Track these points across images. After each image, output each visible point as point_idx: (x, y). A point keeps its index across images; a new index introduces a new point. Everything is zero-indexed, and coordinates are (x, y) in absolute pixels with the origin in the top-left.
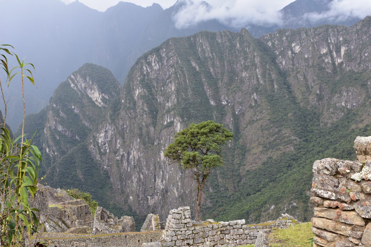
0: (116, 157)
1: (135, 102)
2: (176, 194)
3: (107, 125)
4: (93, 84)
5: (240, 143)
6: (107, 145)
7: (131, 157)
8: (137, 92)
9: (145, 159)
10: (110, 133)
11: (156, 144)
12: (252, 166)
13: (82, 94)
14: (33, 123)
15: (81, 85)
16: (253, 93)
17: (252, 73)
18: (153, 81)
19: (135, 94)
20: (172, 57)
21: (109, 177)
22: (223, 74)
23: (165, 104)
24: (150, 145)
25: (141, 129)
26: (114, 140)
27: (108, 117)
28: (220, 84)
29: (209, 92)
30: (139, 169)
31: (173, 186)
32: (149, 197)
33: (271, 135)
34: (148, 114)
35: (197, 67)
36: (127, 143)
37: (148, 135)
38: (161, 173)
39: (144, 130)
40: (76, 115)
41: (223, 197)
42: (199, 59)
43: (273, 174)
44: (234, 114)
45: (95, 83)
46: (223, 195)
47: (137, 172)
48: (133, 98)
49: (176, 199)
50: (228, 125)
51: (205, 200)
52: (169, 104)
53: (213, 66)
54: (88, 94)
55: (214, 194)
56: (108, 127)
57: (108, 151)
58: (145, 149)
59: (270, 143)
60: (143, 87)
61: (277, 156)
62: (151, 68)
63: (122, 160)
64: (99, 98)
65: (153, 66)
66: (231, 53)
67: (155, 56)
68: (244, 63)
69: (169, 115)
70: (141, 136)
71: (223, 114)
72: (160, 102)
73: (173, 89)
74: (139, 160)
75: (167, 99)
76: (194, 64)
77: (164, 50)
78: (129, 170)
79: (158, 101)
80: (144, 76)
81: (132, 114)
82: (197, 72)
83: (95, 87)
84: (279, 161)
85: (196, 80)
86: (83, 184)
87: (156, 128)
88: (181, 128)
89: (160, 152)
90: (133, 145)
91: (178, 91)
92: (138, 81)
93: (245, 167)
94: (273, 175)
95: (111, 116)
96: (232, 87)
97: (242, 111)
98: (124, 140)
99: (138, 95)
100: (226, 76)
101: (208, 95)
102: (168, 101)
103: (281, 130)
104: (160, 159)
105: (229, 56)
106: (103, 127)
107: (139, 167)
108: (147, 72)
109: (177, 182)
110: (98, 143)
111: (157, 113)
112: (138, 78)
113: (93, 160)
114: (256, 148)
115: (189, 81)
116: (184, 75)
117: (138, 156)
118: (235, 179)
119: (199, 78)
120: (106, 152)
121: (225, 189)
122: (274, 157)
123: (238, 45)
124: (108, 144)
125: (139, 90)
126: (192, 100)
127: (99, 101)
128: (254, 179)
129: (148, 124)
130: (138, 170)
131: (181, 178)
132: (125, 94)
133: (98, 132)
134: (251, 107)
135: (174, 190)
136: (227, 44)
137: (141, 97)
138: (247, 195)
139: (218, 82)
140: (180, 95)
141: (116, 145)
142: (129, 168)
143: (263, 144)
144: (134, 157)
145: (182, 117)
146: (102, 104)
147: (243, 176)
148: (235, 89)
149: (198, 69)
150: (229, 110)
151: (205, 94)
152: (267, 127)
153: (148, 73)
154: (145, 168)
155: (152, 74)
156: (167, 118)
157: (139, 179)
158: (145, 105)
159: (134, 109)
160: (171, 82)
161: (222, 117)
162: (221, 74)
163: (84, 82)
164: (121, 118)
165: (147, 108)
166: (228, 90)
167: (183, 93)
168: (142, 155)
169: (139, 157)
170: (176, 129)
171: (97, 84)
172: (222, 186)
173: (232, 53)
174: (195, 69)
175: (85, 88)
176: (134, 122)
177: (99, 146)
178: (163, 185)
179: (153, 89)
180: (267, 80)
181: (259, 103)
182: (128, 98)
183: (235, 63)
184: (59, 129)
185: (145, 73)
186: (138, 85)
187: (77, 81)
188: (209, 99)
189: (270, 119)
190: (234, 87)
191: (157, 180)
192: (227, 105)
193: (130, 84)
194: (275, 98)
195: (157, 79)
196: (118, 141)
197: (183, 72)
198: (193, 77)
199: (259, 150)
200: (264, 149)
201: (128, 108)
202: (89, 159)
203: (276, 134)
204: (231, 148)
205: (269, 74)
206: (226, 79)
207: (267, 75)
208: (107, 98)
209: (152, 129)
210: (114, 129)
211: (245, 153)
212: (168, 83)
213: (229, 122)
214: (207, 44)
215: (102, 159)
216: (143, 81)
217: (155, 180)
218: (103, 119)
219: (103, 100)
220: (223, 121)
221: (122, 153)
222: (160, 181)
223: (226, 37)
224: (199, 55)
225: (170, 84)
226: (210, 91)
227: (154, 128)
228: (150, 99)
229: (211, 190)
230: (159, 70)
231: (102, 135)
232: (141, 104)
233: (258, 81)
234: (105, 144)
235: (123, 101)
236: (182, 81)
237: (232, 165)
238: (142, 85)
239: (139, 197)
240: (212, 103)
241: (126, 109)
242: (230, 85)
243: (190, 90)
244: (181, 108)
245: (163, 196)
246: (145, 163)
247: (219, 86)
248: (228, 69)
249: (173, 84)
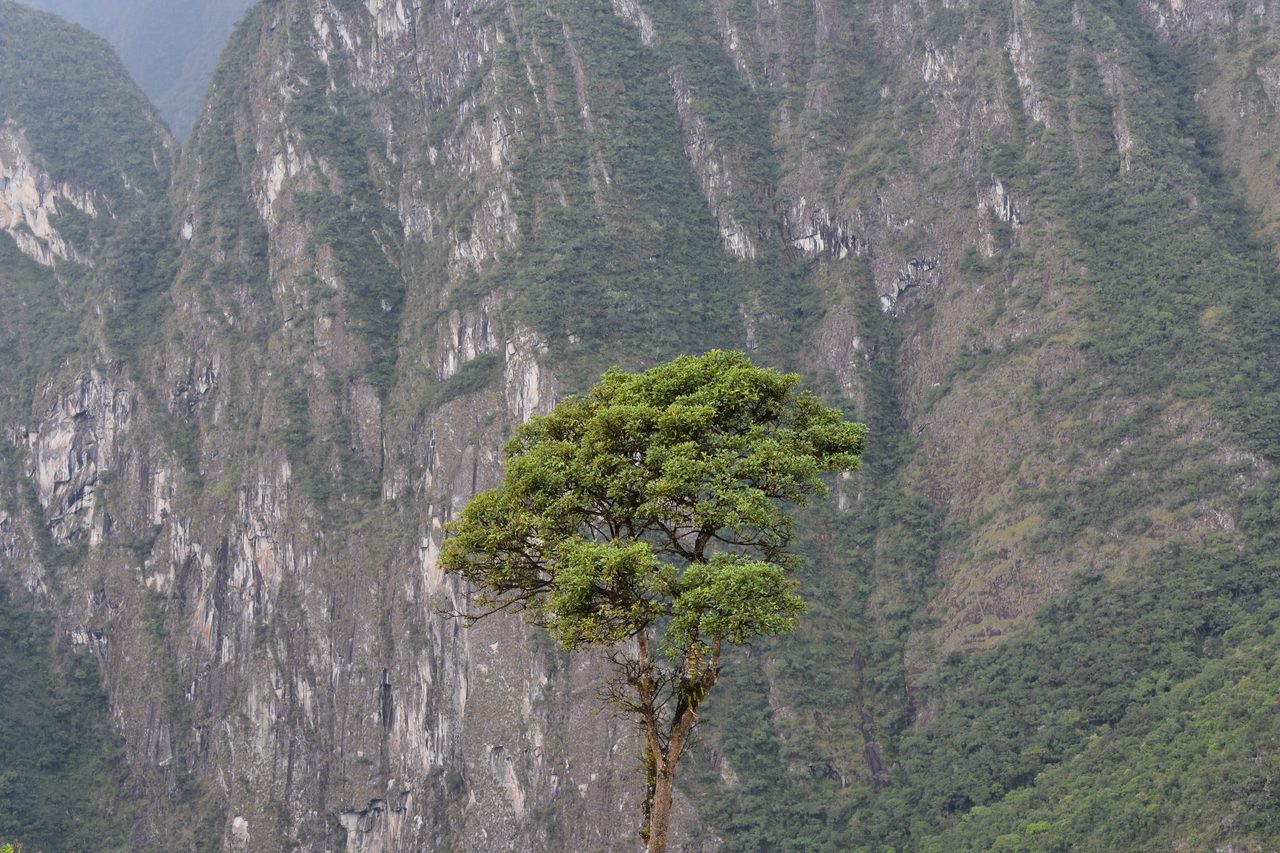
0: (146, 573)
1: (265, 237)
2: (518, 799)
3: (87, 380)
5: (907, 491)
6: (88, 501)
7: (238, 574)
8: (276, 178)
9: (328, 587)
10: (108, 427)
11: (390, 493)
12: (975, 629)
16: (988, 184)
17: (982, 62)
18: (372, 107)
19: (261, 186)
21: (105, 698)
22: (800, 65)
23: (449, 250)
24: (357, 501)
25: (299, 404)
26: (133, 469)
27: (95, 330)
28: (785, 128)
29: (716, 179)
30: (290, 647)
31: (498, 749)
32: (350, 822)
33: (1098, 438)
34: (342, 313)
35: (644, 23)
36: (218, 489)
37: (344, 442)
38: (426, 672)
39: (321, 411)
41: (803, 818)
43: (1106, 678)
44: (868, 311)
45: (10, 121)
46: (800, 807)
47: (278, 665)
48: (248, 211)
49: (518, 830)
50: (831, 378)
51: (695, 834)
52: (473, 253)
53: (745, 14)
55: (746, 802)
56: (100, 390)
57: (95, 539)
58: (324, 527)
59: (1087, 488)
60: (312, 147)
61: (1131, 570)
62: (363, 26)
63: (181, 595)
64: (42, 214)
65: (373, 12)
69: (470, 317)
70: (298, 444)
71: (800, 313)
72: (416, 236)
73: (496, 158)
74: (288, 596)
75: (463, 218)
76: (625, 5)
78: (226, 656)
79: (407, 231)
80: (320, 74)
81: (246, 311)
82: (644, 55)
83: (14, 145)
84: (1146, 598)
85: (637, 105)
87: (393, 397)
88: (544, 398)
89: (417, 542)
90: (250, 500)
91: (526, 170)
92: (281, 105)
93: (937, 635)
94: (1111, 685)
95: (114, 324)
96: (858, 148)
97: (921, 296)
98: (194, 469)
99: (282, 194)
100: (822, 77)
101: (711, 197)
102: (466, 234)
103: (1158, 411)
104: (418, 586)
106: (67, 390)
107: (287, 635)
108: (339, 54)
109: (524, 730)
110: (33, 491)
111: (398, 304)
112: (283, 91)
114: (1002, 517)
115: (594, 112)
116: (567, 71)
117: (285, 568)
118: (879, 708)
119: (653, 92)
120: (85, 548)
121: (813, 771)
122: (1116, 577)
124: (99, 494)
125: (286, 162)
126: (611, 228)
127: (42, 228)
128: (989, 706)
129: (343, 376)
130: (283, 656)
131: (546, 702)
132: (203, 191)
133: (33, 425)
134: (975, 268)
135: (502, 774)
137: (302, 204)
138: (951, 808)
139: (773, 115)
140: (538, 198)
141: (145, 505)
142: (226, 642)
143: (1044, 497)
144: (257, 574)
145: (553, 329)
146: (58, 246)
147: (926, 688)
148: (873, 158)
149: (648, 34)
150: (841, 290)
151: (695, 186)
152: (1071, 389)
153: (343, 56)
154: (324, 644)
155: (366, 63)
156: (461, 333)
157: (291, 713)
158: (326, 255)
159: (259, 280)
160: (481, 114)
161: (796, 329)
162: (791, 67)
164: (179, 337)
165: (339, 273)
166: (835, 164)
167: (557, 184)
168: (305, 561)
169: (287, 574)
170: (515, 404)
171: (24, 123)
172: (796, 749)
174: (630, 31)
176: (258, 358)
177: (39, 511)
178: (435, 745)
179: (372, 158)
180: (1071, 101)
181: (1024, 246)
182: (218, 215)
185: (324, 56)
186: (280, 131)
188: (715, 223)
189: (1088, 346)
190: (872, 148)
191: (399, 713)
192: (827, 255)
193: (230, 125)
194: (1124, 214)
195: (397, 96)
196: (160, 478)
197: (556, 51)
198: (619, 84)
199: (1021, 528)
200: (1055, 525)
201: (222, 276)
203: (1123, 432)
204: (848, 521)
205: (1088, 67)
206: (819, 95)
207: (1074, 73)
208: (90, 209)
209: (367, 401)
210: (134, 403)
211: (934, 547)
212: (468, 121)
213: (842, 360)
215: (56, 588)
216: (309, 109)
217: (388, 717)
218: (65, 342)
219: (66, 222)
220: (801, 354)
221: (181, 553)
222: (416, 720)
225: (476, 129)
226: (721, 171)
227: (383, 395)
228: (353, 219)
229: (729, 778)
230: (410, 40)
231: (61, 439)
232: (299, 248)
233: (1017, 106)
234: (79, 495)
235: (188, 232)
236: (551, 107)
237: (854, 623)
238: (306, 130)
239: (290, 822)
240: (737, 243)
241: (205, 281)
242: (846, 135)
243: (598, 166)
244: (544, 272)
245: (438, 815)
246: (324, 611)
247: (776, 142)
248: (832, 36)
249: (498, 128)
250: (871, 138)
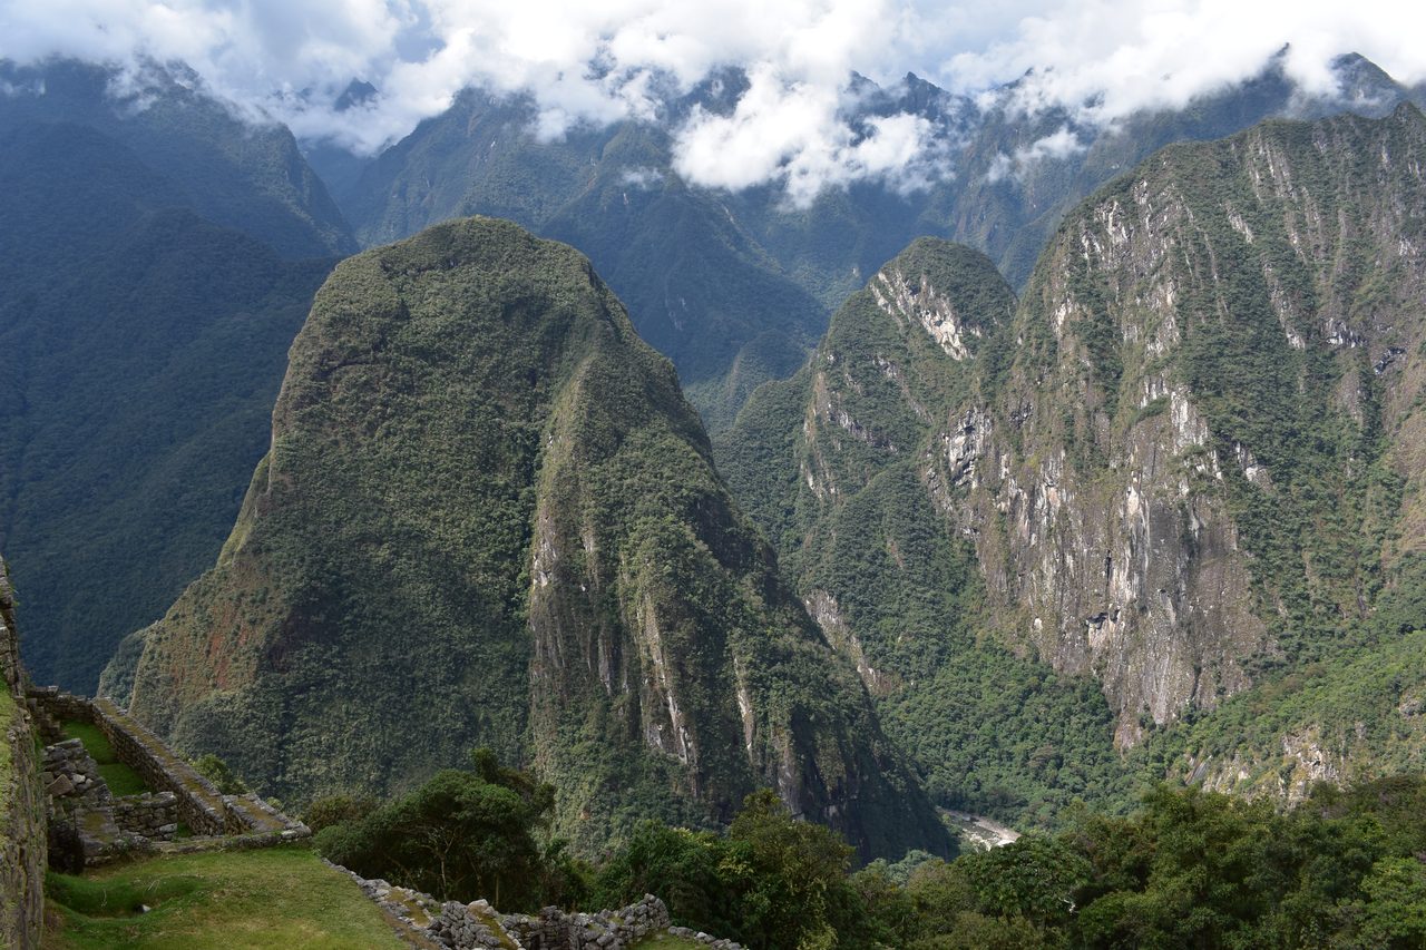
0: (997, 502)
1: (1056, 343)
2: (1173, 616)
3: (972, 411)
4: (938, 296)
5: (1386, 467)
6: (972, 467)
7: (1040, 503)
8: (1061, 315)
9: (1082, 510)
10: (981, 433)
11: (1113, 465)
13: (908, 327)
14: (776, 406)
15: (905, 302)
18: (1109, 280)
19: (1055, 319)
20: (1169, 203)
21: (977, 560)
22: (1330, 249)
23: (1145, 346)
24: (1097, 469)
26: (992, 452)
27: (975, 388)
28: (1322, 282)
29: (1285, 309)
30: (1063, 538)
31: (1163, 591)
32: (1090, 624)
34: (1092, 378)
35: (1247, 231)
36: (1031, 463)
37: (1091, 440)
38: (1128, 552)
39: (1080, 426)
40: (890, 384)
41: (1322, 633)
42: (1253, 207)
44: (1366, 375)
45: (943, 294)
46: (1320, 627)
47: (1058, 547)
48: (1048, 330)
49: (1172, 631)
50: (1345, 409)
51: (1264, 638)
52: (1157, 347)
53: (1301, 226)
54: (925, 324)
55: (1291, 623)
56: (978, 417)
57: (974, 485)
58: (1081, 481)
60: (1081, 300)
62: (1105, 241)
63: (1013, 512)
64: (956, 336)
65: (1110, 233)
66: (1359, 182)
67: (1116, 203)
68: (1403, 212)
69: (1154, 379)
70: (1070, 442)
71: (1329, 376)
72: (1129, 340)
73: (1169, 300)
74: (1063, 514)
75: (1152, 332)
76: (1237, 224)
77: (1145, 184)
78: (1033, 542)
79: (1125, 338)
80: (1084, 264)
81: (1046, 378)
82: (1247, 248)
83: (944, 305)
85: (1243, 272)
86: (903, 578)
87: (1116, 419)
88: (1190, 418)
89: (1125, 488)
90: (1045, 468)
91: (1184, 306)
92: (1065, 280)
93: (1399, 541)
95: (984, 386)
96: (1362, 290)
97: (1396, 367)
98: (1020, 454)
99: (1064, 322)
100: (1343, 256)
101: (1282, 319)
102: (1153, 340)
104: (1125, 511)
105: (1354, 195)
106: (962, 416)
107: (1062, 532)
109: (1177, 582)
110: (947, 463)
111: (1119, 374)
112: (1066, 273)
113: (933, 511)
115: (1220, 277)
116: (1206, 256)
117: (1062, 501)
118: (1365, 579)
119: (1252, 266)
120: (969, 491)
121: (1329, 609)
123: (1385, 156)
124: (977, 465)
125: (1067, 307)
126: (1228, 333)
127: (957, 343)
129: (1091, 409)
130: (1060, 543)
131: (1188, 569)
132: (1027, 322)
133: (947, 433)
135: (1165, 603)
136: (1349, 155)
137: (1073, 327)
138: (1402, 631)
139: (1316, 276)
140: (1190, 319)
141: (998, 470)
142: (1034, 535)
144: (1048, 503)
145: (1195, 384)
146: (963, 351)
147: (1392, 569)
148: (1370, 295)
149: (1249, 237)
150: (1351, 364)
151: (1273, 313)
153: (1095, 255)
154: (1079, 537)
155: (1107, 258)
156: (1150, 387)
157: (1063, 568)
158: (1085, 350)
159: (1053, 363)
160: (1162, 280)
161: (1326, 384)
162: (1326, 251)
163: (912, 294)
165: (1091, 359)
166: (1348, 301)
167: (1200, 313)
168: (1071, 497)
169: (1063, 503)
170: (1175, 421)
171: (949, 295)
172: (1319, 598)
173: (1363, 185)
174: (1242, 237)
175: (917, 309)
176: (1051, 400)
177: (950, 472)
178: (1132, 588)
179: (1108, 303)
182: (1034, 333)
183: (1374, 214)
184: (841, 422)
185: (1086, 256)
186: (1064, 292)
187: (895, 290)
188: (1284, 331)
190: (1370, 291)
191: (1115, 571)
192: (1344, 346)
193: (1041, 291)
195: (1122, 273)
196: (1004, 457)
197: (1201, 247)
198: (1233, 262)
201: (1035, 362)
202: (922, 506)
204: (1352, 483)
206: (1341, 265)
208: (978, 334)
209: (1102, 420)
210: (992, 421)
211: (1400, 497)
212: (1156, 283)
213: (1351, 399)
214: (1282, 162)
215: (956, 508)
216: (1078, 281)
217: (1109, 572)
218: (962, 394)
219: (967, 340)
220: (1329, 397)
221: (1013, 492)
222: (1123, 576)
223: (1344, 135)
224: (1254, 195)
225: (1159, 287)
226: (1287, 305)
227: (1111, 418)
228: (1099, 333)
229: (1283, 612)
230: (1127, 247)
231: (960, 440)
232: (1071, 349)
234: (967, 465)
235: (1020, 341)
236: (1197, 275)
237: (1354, 535)
238: (1076, 291)
239: (1061, 622)
240: (1296, 341)
241: (1028, 363)
242: (1355, 286)
243: (1221, 304)
244: (1192, 355)
245: (1133, 622)
246: (1080, 522)
247: (1318, 289)
248: (1349, 235)
249: (1170, 286)
250: (1370, 285)
